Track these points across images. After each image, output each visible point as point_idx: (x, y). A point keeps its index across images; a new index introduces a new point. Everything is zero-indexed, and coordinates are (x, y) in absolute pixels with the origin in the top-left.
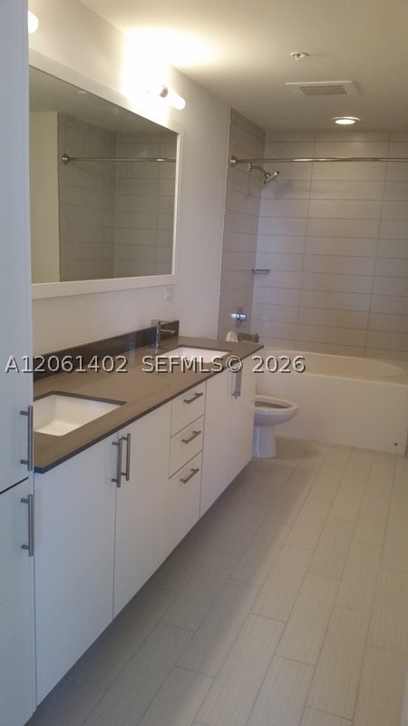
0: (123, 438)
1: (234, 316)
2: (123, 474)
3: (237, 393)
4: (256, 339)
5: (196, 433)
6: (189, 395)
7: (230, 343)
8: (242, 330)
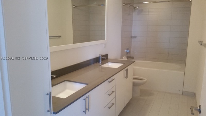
0: (87, 97)
1: (126, 51)
2: (87, 109)
3: (126, 77)
4: (133, 58)
5: (113, 92)
6: (110, 80)
7: (124, 60)
8: (128, 55)
